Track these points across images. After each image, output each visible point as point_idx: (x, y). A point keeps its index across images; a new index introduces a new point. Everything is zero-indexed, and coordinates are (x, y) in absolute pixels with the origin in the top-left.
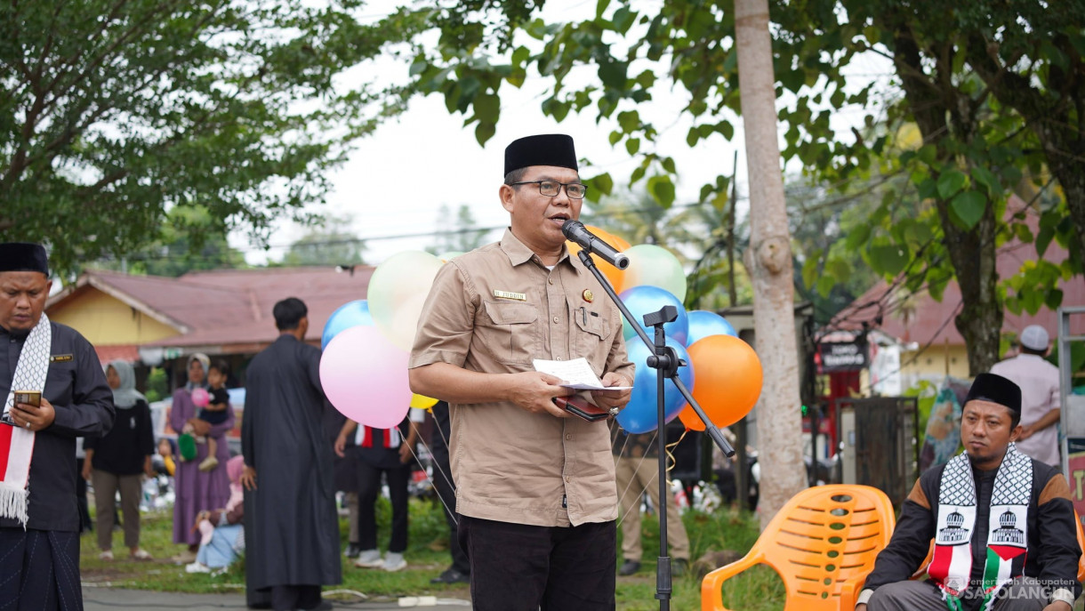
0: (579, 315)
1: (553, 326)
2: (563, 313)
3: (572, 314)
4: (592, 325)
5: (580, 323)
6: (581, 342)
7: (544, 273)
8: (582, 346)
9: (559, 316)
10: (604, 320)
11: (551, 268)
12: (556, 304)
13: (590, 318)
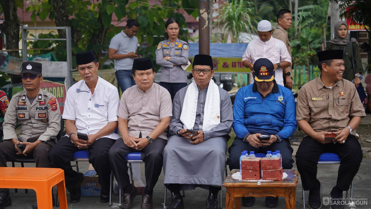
4: (342, 103)
10: (349, 99)
13: (342, 101)
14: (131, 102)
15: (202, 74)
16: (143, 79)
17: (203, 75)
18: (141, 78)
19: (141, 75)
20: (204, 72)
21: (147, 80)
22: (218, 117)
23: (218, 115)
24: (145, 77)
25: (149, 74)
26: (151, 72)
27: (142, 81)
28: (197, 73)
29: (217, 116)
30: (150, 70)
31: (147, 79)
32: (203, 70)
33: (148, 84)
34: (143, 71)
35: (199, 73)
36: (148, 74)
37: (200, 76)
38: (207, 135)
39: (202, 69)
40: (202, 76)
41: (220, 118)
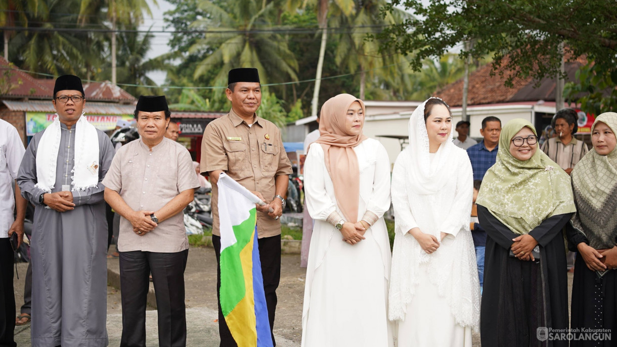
0: (263, 147)
1: (252, 152)
2: (256, 146)
3: (260, 146)
4: (269, 149)
5: (264, 150)
6: (264, 158)
7: (248, 129)
8: (265, 159)
9: (254, 148)
10: (275, 146)
11: (250, 125)
12: (253, 142)
13: (269, 147)
14: (129, 162)
15: (70, 102)
16: (148, 125)
17: (73, 103)
18: (145, 123)
19: (145, 118)
20: (73, 100)
21: (153, 127)
22: (96, 166)
23: (95, 164)
24: (151, 122)
25: (158, 119)
26: (160, 117)
27: (146, 128)
28: (63, 102)
29: (94, 166)
30: (159, 113)
31: (154, 125)
32: (72, 96)
33: (155, 133)
34: (148, 113)
35: (66, 102)
36: (156, 118)
37: (68, 105)
38: (79, 200)
39: (70, 96)
40: (72, 105)
41: (98, 169)
